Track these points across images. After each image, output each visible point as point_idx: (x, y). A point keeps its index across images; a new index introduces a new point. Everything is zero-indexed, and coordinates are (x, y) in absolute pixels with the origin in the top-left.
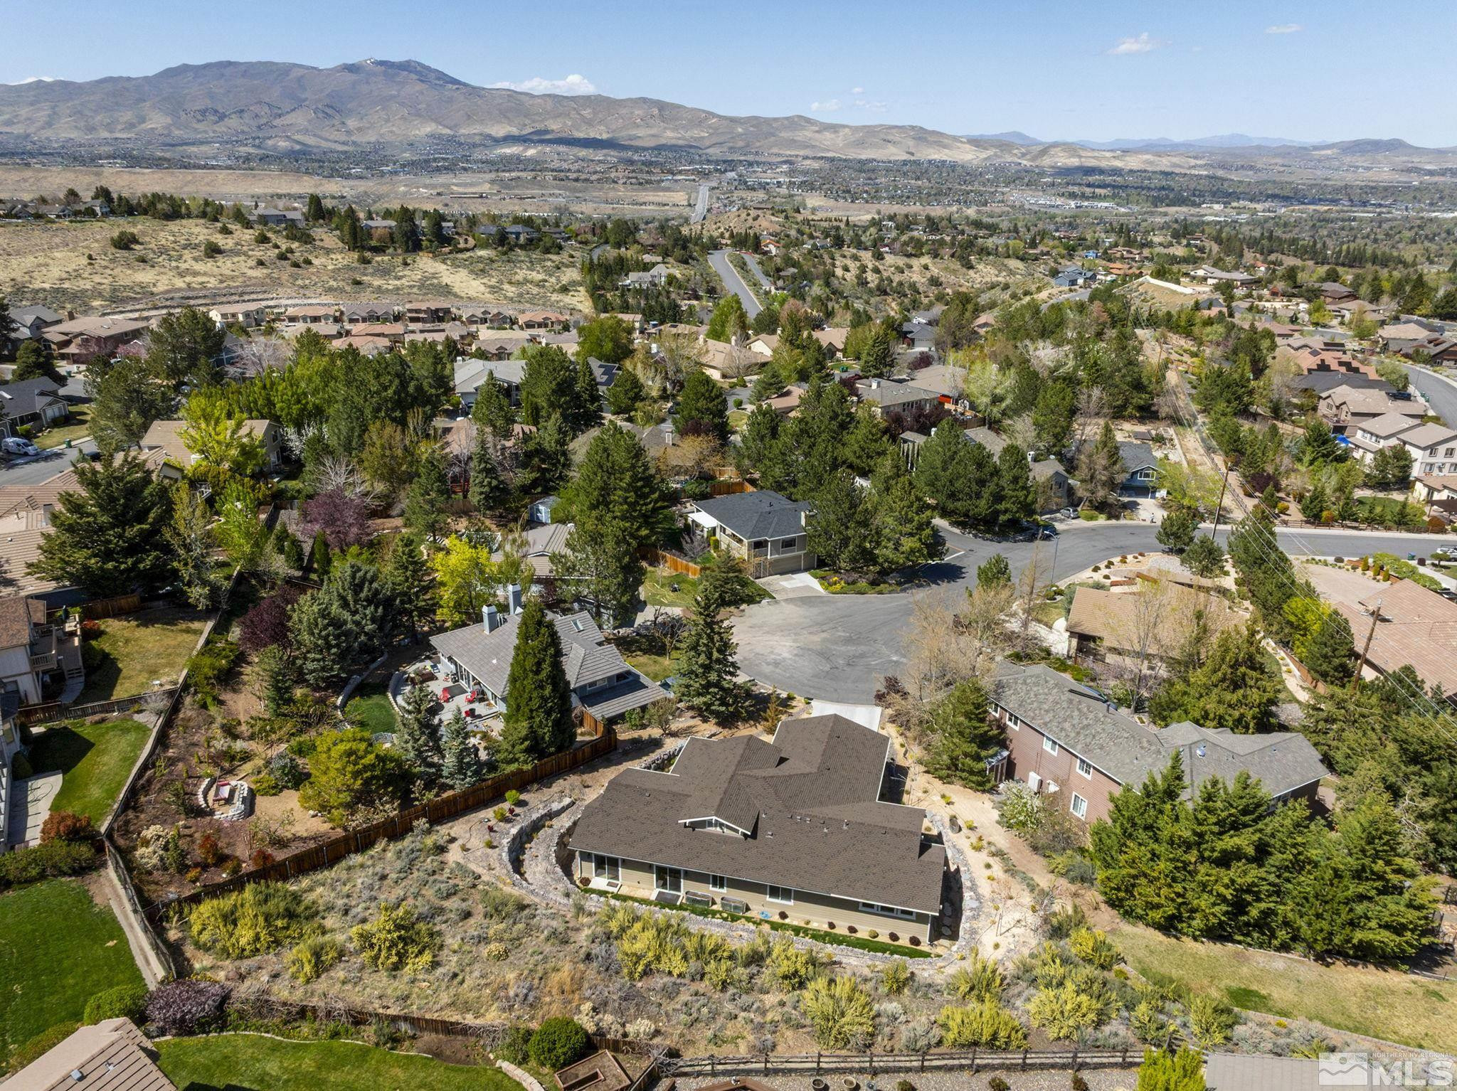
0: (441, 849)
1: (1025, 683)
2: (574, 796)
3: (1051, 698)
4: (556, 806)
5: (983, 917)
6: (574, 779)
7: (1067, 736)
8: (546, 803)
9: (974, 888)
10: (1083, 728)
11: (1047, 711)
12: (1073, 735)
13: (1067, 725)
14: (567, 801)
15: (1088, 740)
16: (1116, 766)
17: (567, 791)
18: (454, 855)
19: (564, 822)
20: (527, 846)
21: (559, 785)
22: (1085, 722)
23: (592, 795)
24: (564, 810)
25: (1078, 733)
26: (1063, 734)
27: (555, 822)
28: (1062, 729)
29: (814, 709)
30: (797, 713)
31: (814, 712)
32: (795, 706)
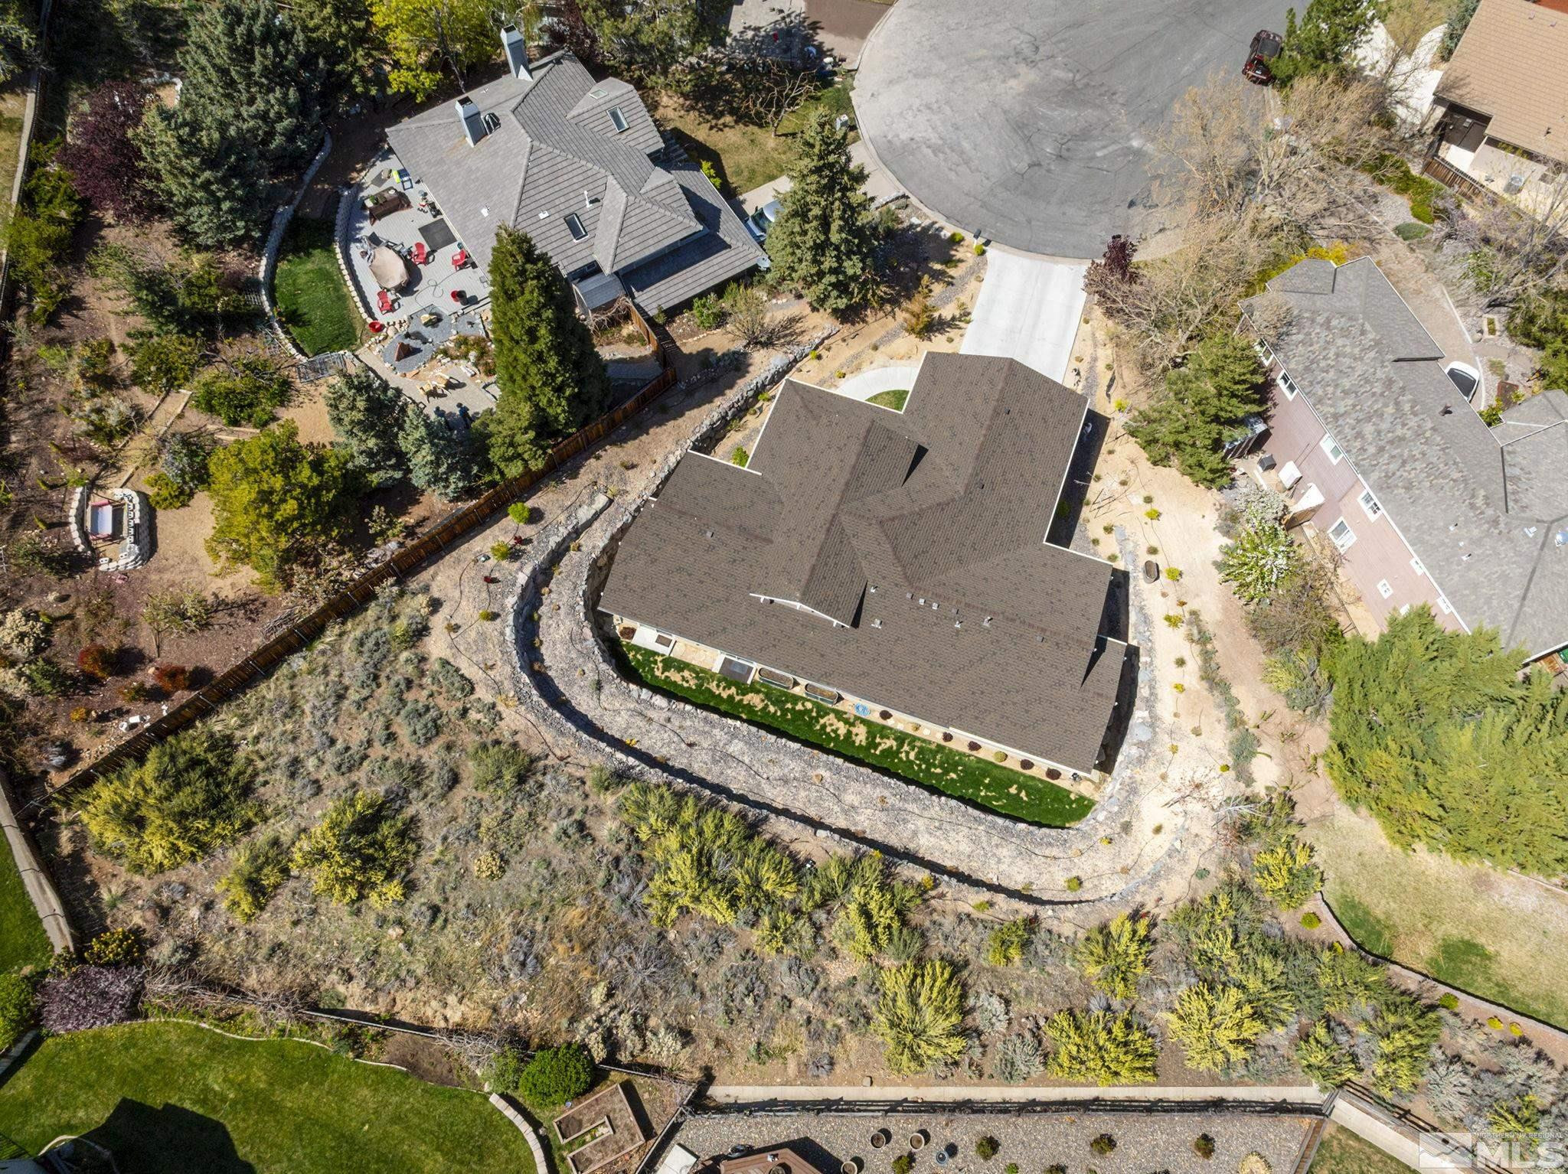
0: (420, 632)
1: (1327, 325)
2: (613, 489)
3: (1360, 368)
4: (584, 514)
5: (1151, 763)
6: (612, 455)
7: (1363, 449)
8: (570, 510)
9: (1150, 705)
10: (1391, 442)
11: (1346, 393)
12: (1372, 450)
13: (1368, 429)
14: (601, 500)
15: (1393, 467)
16: (1418, 528)
17: (602, 482)
18: (437, 646)
19: (595, 540)
20: (545, 590)
21: (592, 468)
22: (1399, 432)
23: (640, 485)
24: (596, 516)
25: (1381, 449)
26: (1358, 444)
27: (583, 539)
28: (1359, 435)
29: (989, 267)
30: (962, 278)
31: (989, 275)
32: (960, 261)
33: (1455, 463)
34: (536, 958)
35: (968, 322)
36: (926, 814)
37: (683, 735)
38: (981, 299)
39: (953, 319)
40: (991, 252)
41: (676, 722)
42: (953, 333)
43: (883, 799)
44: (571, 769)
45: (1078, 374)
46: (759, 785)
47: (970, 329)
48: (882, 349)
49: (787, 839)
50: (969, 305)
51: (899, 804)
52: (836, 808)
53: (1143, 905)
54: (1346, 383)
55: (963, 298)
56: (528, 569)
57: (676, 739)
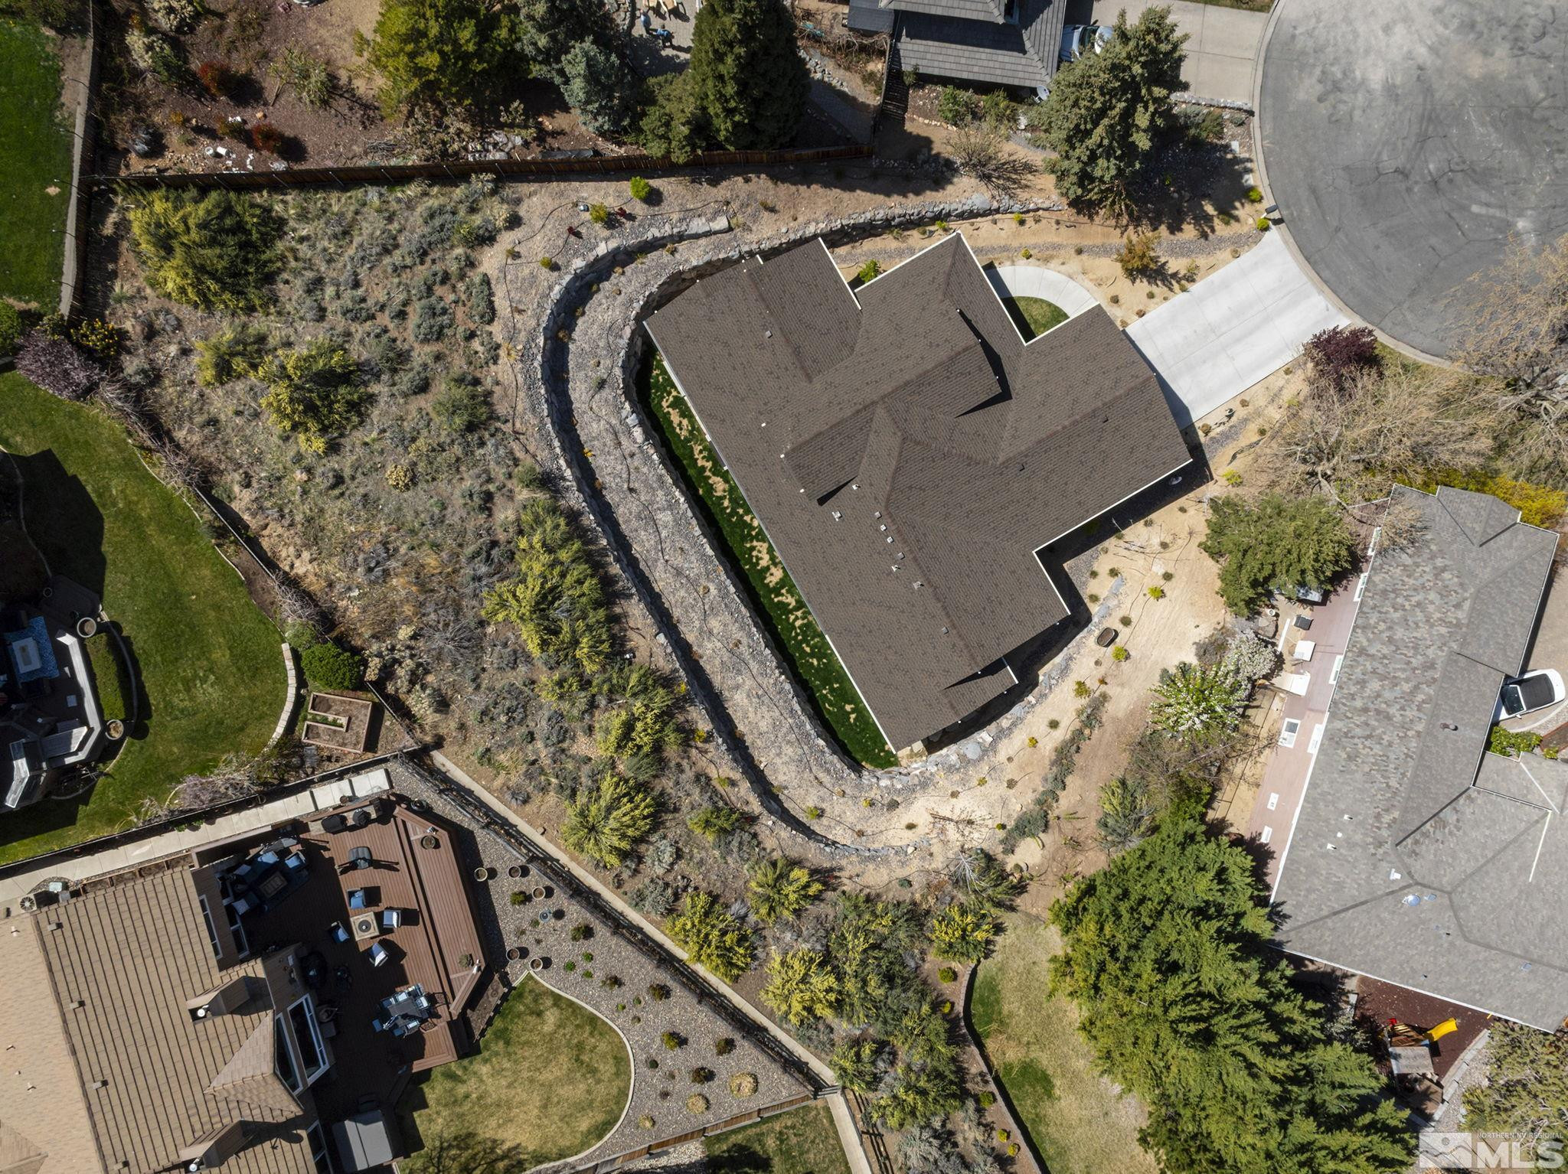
0: (486, 238)
1: (1439, 572)
2: (740, 218)
3: (1422, 632)
4: (698, 225)
5: (956, 777)
6: (761, 185)
7: (1353, 697)
8: (688, 214)
9: (1002, 734)
10: (1378, 712)
11: (1390, 640)
12: (1359, 703)
13: (1375, 685)
14: (721, 223)
15: (1358, 731)
16: (1323, 794)
17: (735, 206)
18: (491, 260)
19: (692, 256)
20: (619, 270)
21: (735, 187)
22: (1393, 711)
23: (769, 232)
24: (708, 234)
25: (1365, 710)
26: (1353, 689)
27: (682, 247)
28: (1362, 683)
29: (1255, 249)
30: (1221, 240)
31: (1248, 257)
32: (1237, 219)
33: (1404, 774)
34: (384, 571)
35: (1184, 290)
36: (760, 679)
37: (633, 477)
38: (1215, 276)
39: (1174, 275)
40: (1274, 234)
41: (637, 462)
42: (1159, 290)
43: (738, 644)
44: (516, 447)
45: (1230, 417)
46: (656, 561)
47: (1179, 298)
48: (1084, 256)
49: (632, 624)
50: (1202, 271)
51: (747, 656)
52: (697, 624)
53: (841, 869)
54: (1400, 633)
55: (1202, 261)
56: (613, 244)
57: (625, 476)
